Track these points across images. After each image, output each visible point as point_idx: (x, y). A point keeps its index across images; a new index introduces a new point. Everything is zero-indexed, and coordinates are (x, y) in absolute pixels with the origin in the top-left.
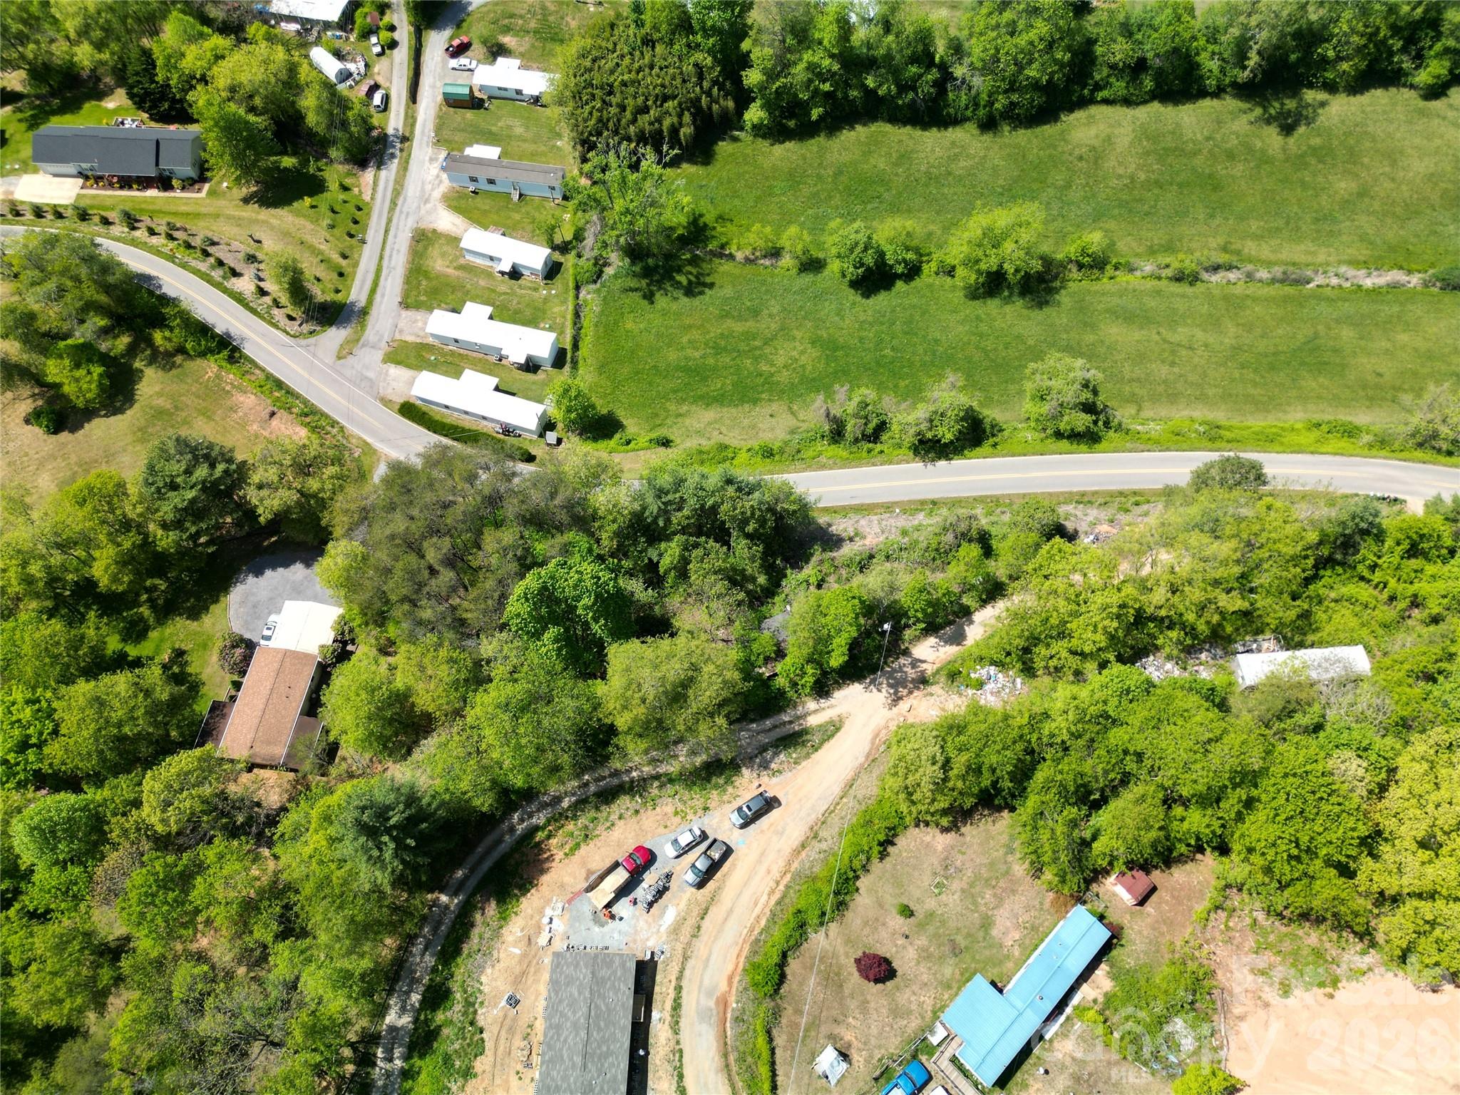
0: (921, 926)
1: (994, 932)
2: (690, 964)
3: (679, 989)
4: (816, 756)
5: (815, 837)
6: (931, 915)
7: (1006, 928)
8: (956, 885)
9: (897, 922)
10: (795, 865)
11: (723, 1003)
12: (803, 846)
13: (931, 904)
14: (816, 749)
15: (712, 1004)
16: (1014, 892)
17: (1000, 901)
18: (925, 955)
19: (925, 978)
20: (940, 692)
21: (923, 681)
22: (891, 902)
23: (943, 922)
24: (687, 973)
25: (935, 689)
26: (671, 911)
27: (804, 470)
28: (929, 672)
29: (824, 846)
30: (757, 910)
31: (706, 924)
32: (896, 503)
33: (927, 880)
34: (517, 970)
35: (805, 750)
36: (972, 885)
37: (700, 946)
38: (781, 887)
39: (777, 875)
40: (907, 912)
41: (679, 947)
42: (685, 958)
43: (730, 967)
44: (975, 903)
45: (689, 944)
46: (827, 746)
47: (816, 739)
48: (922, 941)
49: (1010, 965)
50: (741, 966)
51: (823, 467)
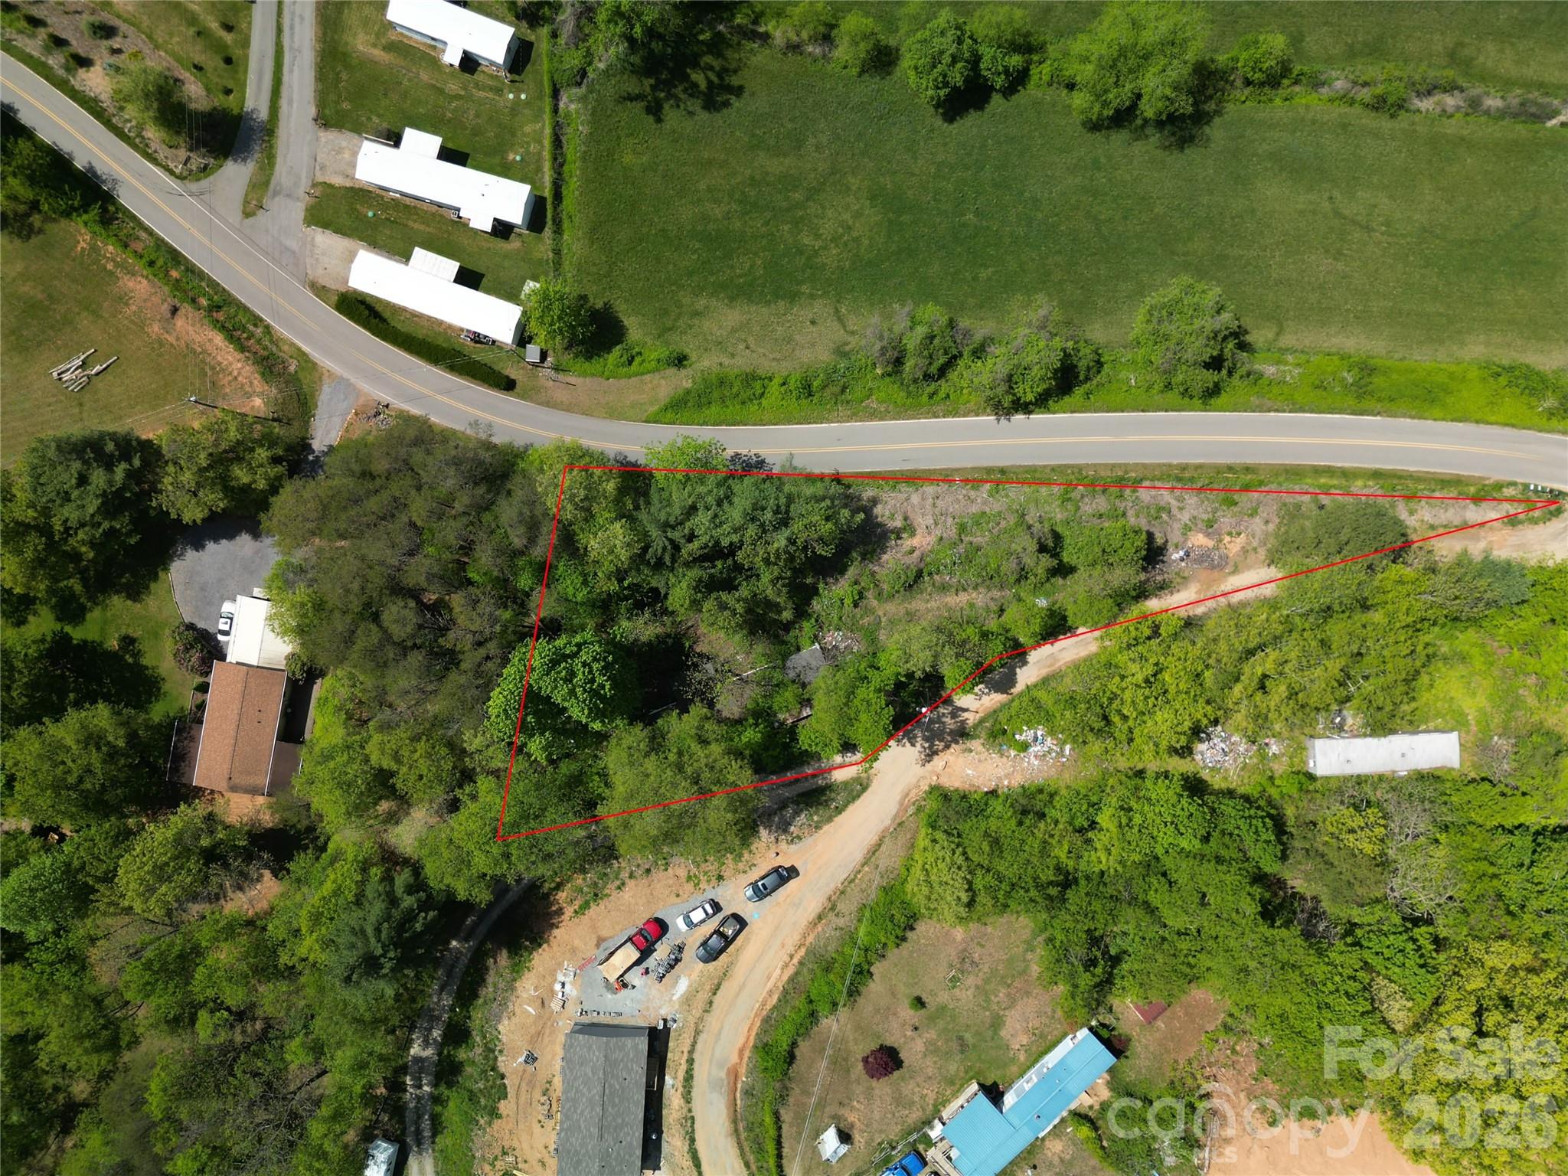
0: (932, 1019)
1: (1003, 1033)
2: (701, 1038)
3: (691, 1061)
4: (839, 819)
5: (833, 908)
6: (943, 1008)
7: (1016, 1033)
8: (971, 981)
9: (908, 1013)
10: (810, 939)
11: (734, 1074)
12: (820, 917)
13: (943, 997)
14: (839, 810)
15: (723, 1074)
16: (1028, 993)
17: (1012, 1003)
18: (932, 1049)
19: (930, 1071)
20: (980, 748)
21: (962, 734)
22: (905, 993)
23: (953, 1018)
24: (699, 1046)
25: (976, 744)
26: (682, 984)
27: (849, 419)
28: (970, 722)
29: (841, 922)
30: (770, 985)
31: (717, 999)
32: (957, 470)
33: (943, 973)
34: (533, 1031)
35: (828, 813)
36: (987, 981)
37: (713, 1021)
38: (795, 961)
39: (792, 949)
40: (919, 1003)
41: (692, 1020)
42: (697, 1033)
43: (741, 1041)
44: (988, 1000)
45: (701, 1019)
46: (851, 808)
47: (840, 799)
48: (931, 1034)
49: (1014, 1069)
50: (751, 1043)
51: (873, 415)
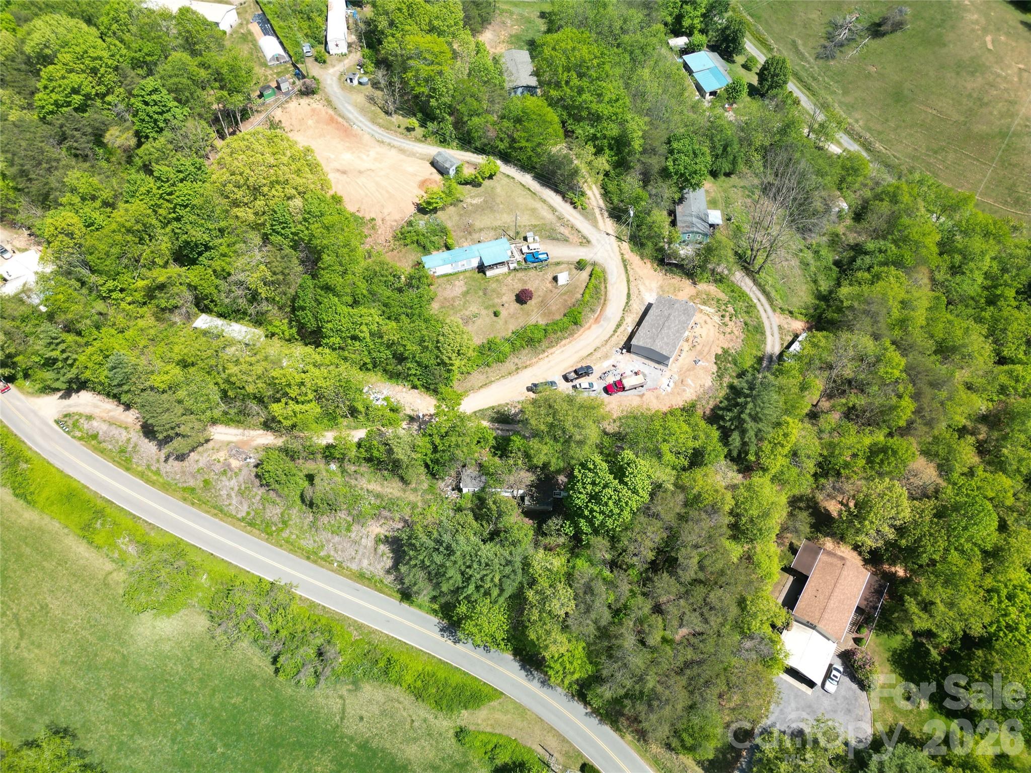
0: (494, 306)
1: (465, 289)
2: (606, 338)
3: (615, 331)
4: (495, 404)
5: (518, 369)
6: (487, 308)
7: (459, 287)
8: (467, 313)
9: (504, 313)
10: (535, 360)
11: (597, 321)
12: (526, 367)
13: (484, 312)
14: (493, 408)
15: (602, 322)
16: (445, 299)
17: (453, 299)
18: (500, 295)
19: (505, 288)
22: (500, 321)
23: (484, 302)
24: (609, 335)
26: (606, 365)
29: (516, 360)
30: (563, 349)
31: (592, 351)
32: (332, 571)
33: (479, 322)
34: (692, 373)
35: (499, 408)
36: (461, 310)
37: (598, 343)
38: (546, 354)
39: (546, 359)
40: (496, 314)
41: (608, 346)
42: (607, 341)
43: (587, 332)
44: (465, 303)
45: (602, 346)
46: (486, 407)
47: (490, 412)
48: (497, 301)
49: (467, 274)
50: (582, 330)
